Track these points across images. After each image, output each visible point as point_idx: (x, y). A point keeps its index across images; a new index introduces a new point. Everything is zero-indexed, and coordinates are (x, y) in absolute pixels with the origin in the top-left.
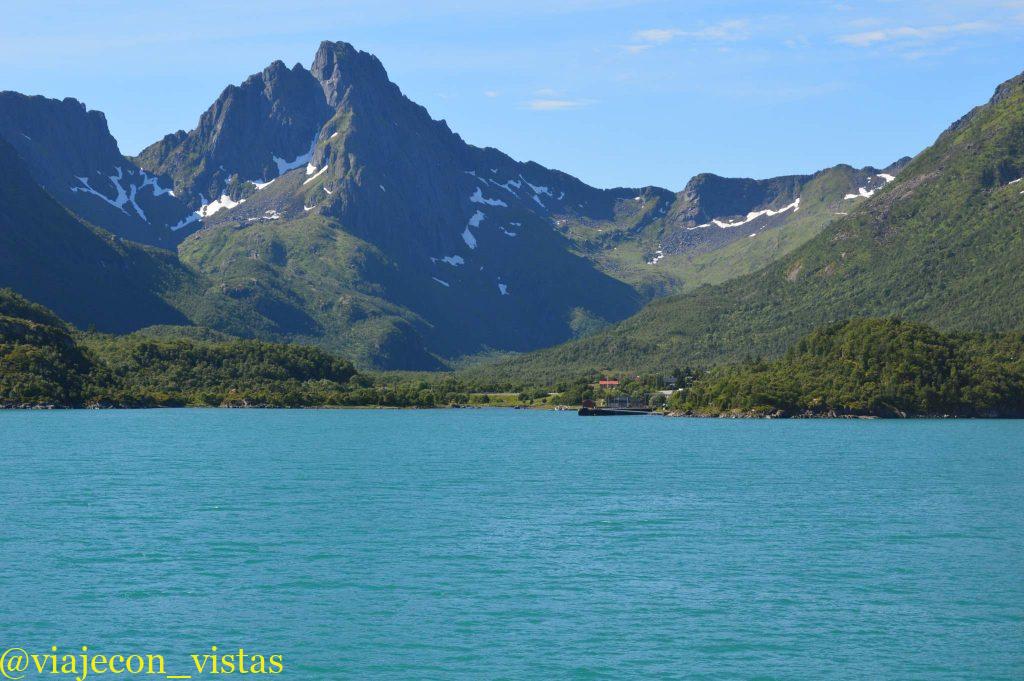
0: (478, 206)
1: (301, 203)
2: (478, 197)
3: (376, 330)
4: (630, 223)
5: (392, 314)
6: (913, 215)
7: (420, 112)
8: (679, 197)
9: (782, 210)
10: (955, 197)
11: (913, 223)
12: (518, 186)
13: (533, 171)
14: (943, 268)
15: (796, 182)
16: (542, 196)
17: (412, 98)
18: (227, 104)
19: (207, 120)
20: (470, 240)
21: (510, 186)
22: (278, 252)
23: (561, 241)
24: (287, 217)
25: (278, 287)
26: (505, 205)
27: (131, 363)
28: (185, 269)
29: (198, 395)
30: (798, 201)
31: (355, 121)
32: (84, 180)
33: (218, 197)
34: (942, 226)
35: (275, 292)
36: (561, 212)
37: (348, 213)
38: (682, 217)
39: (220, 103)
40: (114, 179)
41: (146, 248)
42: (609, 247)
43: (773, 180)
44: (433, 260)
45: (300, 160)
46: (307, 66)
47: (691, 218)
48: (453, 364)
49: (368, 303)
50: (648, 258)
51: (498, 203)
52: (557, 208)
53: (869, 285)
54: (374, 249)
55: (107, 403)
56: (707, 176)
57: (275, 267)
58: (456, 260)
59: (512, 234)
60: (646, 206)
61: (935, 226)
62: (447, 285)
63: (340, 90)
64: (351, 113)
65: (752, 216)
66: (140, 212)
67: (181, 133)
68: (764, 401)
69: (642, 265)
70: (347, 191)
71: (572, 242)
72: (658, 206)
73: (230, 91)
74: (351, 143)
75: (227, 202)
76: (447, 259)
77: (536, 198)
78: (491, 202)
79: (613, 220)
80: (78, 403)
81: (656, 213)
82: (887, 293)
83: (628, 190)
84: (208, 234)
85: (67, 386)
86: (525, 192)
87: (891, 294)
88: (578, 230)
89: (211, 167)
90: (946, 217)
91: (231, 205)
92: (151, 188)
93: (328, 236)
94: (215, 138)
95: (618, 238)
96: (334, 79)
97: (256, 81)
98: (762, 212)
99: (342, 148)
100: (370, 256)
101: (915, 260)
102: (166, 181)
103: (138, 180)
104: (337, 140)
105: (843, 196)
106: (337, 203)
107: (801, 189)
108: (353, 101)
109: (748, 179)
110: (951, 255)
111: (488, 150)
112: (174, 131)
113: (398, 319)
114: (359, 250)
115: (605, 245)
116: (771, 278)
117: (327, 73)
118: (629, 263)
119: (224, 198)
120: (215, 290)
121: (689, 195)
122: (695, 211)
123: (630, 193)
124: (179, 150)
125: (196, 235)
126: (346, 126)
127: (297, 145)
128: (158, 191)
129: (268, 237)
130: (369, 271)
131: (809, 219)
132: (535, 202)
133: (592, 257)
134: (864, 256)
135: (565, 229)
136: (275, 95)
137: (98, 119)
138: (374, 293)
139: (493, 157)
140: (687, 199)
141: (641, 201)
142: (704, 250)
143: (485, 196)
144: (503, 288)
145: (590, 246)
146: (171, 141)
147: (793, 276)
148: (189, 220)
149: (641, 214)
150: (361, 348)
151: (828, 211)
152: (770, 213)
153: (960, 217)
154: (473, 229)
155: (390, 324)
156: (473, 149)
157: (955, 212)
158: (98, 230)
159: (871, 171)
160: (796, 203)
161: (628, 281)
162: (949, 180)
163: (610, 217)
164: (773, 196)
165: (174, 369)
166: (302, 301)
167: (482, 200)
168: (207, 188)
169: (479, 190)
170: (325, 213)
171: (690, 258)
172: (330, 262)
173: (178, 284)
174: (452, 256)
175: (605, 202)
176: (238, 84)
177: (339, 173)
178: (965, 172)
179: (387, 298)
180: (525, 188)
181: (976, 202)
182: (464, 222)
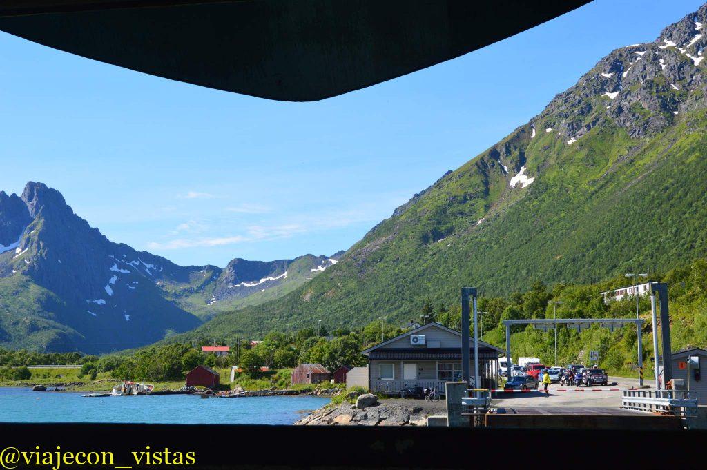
0: (115, 273)
1: (11, 268)
2: (114, 268)
3: (44, 337)
4: (198, 284)
5: (54, 327)
6: (381, 260)
7: (85, 223)
8: (224, 271)
9: (278, 278)
11: (381, 265)
12: (138, 264)
13: (146, 256)
14: (409, 289)
15: (286, 263)
16: (151, 269)
17: (79, 215)
20: (109, 290)
21: (133, 264)
23: (159, 291)
26: (129, 272)
30: (286, 272)
31: (44, 224)
34: (401, 265)
36: (160, 278)
37: (37, 274)
38: (225, 281)
42: (186, 296)
43: (273, 262)
44: (88, 301)
45: (12, 246)
47: (230, 282)
49: (41, 322)
50: (208, 302)
51: (126, 271)
52: (159, 276)
53: (361, 300)
54: (52, 294)
56: (238, 259)
58: (101, 302)
59: (134, 288)
60: (207, 275)
61: (397, 266)
62: (95, 315)
63: (37, 207)
64: (43, 220)
65: (262, 281)
69: (205, 305)
70: (38, 262)
71: (167, 293)
72: (213, 275)
74: (42, 236)
76: (95, 301)
77: (147, 270)
78: (122, 271)
79: (189, 283)
81: (211, 279)
82: (375, 305)
83: (197, 267)
86: (141, 267)
87: (378, 306)
88: (170, 287)
90: (402, 260)
93: (25, 286)
95: (191, 291)
96: (34, 202)
98: (267, 279)
99: (36, 239)
100: (49, 298)
101: (389, 285)
104: (34, 234)
105: (310, 270)
106: (32, 268)
107: (288, 267)
108: (44, 213)
109: (260, 262)
110: (412, 282)
111: (122, 244)
113: (58, 331)
114: (43, 294)
115: (184, 295)
117: (30, 199)
118: (197, 305)
121: (229, 270)
122: (233, 278)
123: (198, 268)
126: (39, 227)
127: (10, 238)
130: (47, 305)
131: (292, 282)
132: (146, 272)
133: (178, 301)
134: (353, 285)
135: (163, 286)
138: (50, 318)
139: (124, 248)
140: (228, 272)
141: (203, 273)
142: (237, 298)
143: (119, 267)
144: (127, 317)
145: (175, 295)
147: (307, 298)
149: (203, 280)
151: (302, 277)
152: (272, 279)
153: (412, 260)
154: (111, 285)
155: (54, 334)
156: (113, 244)
157: (408, 257)
159: (324, 257)
160: (285, 274)
161: (196, 314)
162: (402, 239)
163: (187, 281)
164: (273, 270)
167: (117, 270)
169: (115, 264)
170: (24, 273)
171: (230, 302)
172: (25, 300)
174: (99, 299)
175: (185, 273)
177: (34, 252)
178: (411, 235)
179: (56, 321)
180: (141, 265)
181: (420, 251)
182: (106, 281)
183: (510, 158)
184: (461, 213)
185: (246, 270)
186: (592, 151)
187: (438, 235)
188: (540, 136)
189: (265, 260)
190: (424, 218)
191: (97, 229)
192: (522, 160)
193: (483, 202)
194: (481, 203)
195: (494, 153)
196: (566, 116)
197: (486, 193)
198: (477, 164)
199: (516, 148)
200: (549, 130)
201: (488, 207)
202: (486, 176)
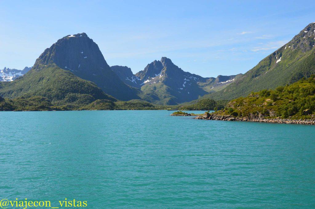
0: (185, 81)
1: (159, 81)
2: (185, 79)
3: (168, 99)
4: (209, 83)
5: (171, 97)
7: (177, 67)
8: (216, 79)
10: (248, 79)
11: (242, 83)
13: (194, 75)
15: (234, 76)
16: (195, 79)
18: (148, 66)
19: (145, 69)
20: (184, 86)
21: (190, 77)
22: (155, 88)
23: (197, 85)
24: (157, 83)
25: (154, 93)
27: (123, 105)
28: (141, 91)
29: (128, 109)
31: (167, 69)
32: (128, 78)
33: (147, 80)
35: (153, 94)
37: (165, 82)
38: (216, 82)
39: (147, 66)
40: (132, 78)
41: (135, 88)
42: (205, 86)
44: (178, 89)
45: (159, 74)
46: (160, 61)
48: (178, 104)
49: (167, 95)
50: (211, 88)
51: (188, 80)
52: (198, 81)
53: (234, 92)
54: (169, 87)
55: (116, 110)
56: (220, 75)
57: (154, 90)
58: (182, 89)
59: (190, 85)
60: (211, 80)
61: (245, 84)
62: (180, 92)
63: (165, 64)
65: (227, 81)
66: (136, 82)
67: (142, 71)
68: (188, 109)
70: (165, 79)
71: (199, 86)
73: (149, 64)
74: (166, 72)
75: (148, 81)
76: (180, 89)
78: (187, 80)
80: (113, 110)
81: (212, 81)
84: (145, 85)
85: (112, 108)
88: (201, 84)
89: (146, 76)
91: (149, 81)
92: (137, 79)
93: (162, 86)
94: (146, 71)
95: (207, 85)
96: (164, 63)
97: (152, 63)
99: (165, 73)
100: (169, 89)
101: (241, 89)
102: (139, 78)
103: (135, 78)
104: (164, 71)
106: (164, 81)
108: (167, 66)
111: (187, 72)
112: (141, 71)
113: (171, 98)
114: (167, 88)
116: (222, 92)
117: (163, 62)
118: (208, 89)
119: (148, 80)
120: (145, 94)
121: (218, 78)
122: (219, 81)
123: (209, 78)
124: (141, 73)
125: (144, 85)
126: (165, 69)
127: (158, 73)
128: (138, 79)
129: (154, 86)
130: (168, 90)
133: (202, 88)
134: (235, 88)
135: (199, 84)
136: (155, 65)
137: (130, 69)
139: (188, 73)
142: (220, 87)
144: (189, 93)
145: (202, 86)
146: (140, 72)
147: (225, 91)
148: (143, 83)
150: (166, 102)
152: (230, 81)
154: (184, 84)
156: (185, 72)
158: (128, 86)
160: (234, 79)
161: (208, 91)
163: (206, 82)
164: (230, 78)
165: (128, 105)
166: (157, 95)
168: (145, 79)
170: (162, 82)
171: (217, 88)
172: (163, 89)
173: (140, 93)
175: (205, 80)
176: (150, 64)
177: (164, 76)
178: (250, 76)
179: (170, 95)
180: (193, 78)
181: (251, 80)
182: (183, 83)
183: (278, 55)
184: (263, 70)
185: (222, 78)
186: (291, 56)
187: (256, 76)
188: (287, 49)
189: (228, 75)
190: (254, 72)
191: (180, 68)
192: (281, 55)
193: (268, 67)
194: (268, 68)
195: (274, 54)
196: (294, 43)
197: (270, 65)
198: (269, 57)
199: (280, 52)
200: (289, 47)
201: (269, 69)
202: (271, 60)
